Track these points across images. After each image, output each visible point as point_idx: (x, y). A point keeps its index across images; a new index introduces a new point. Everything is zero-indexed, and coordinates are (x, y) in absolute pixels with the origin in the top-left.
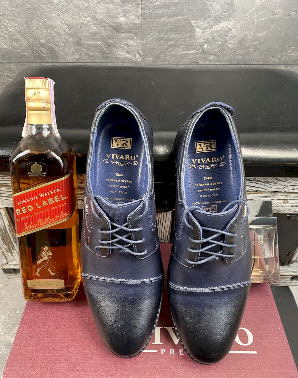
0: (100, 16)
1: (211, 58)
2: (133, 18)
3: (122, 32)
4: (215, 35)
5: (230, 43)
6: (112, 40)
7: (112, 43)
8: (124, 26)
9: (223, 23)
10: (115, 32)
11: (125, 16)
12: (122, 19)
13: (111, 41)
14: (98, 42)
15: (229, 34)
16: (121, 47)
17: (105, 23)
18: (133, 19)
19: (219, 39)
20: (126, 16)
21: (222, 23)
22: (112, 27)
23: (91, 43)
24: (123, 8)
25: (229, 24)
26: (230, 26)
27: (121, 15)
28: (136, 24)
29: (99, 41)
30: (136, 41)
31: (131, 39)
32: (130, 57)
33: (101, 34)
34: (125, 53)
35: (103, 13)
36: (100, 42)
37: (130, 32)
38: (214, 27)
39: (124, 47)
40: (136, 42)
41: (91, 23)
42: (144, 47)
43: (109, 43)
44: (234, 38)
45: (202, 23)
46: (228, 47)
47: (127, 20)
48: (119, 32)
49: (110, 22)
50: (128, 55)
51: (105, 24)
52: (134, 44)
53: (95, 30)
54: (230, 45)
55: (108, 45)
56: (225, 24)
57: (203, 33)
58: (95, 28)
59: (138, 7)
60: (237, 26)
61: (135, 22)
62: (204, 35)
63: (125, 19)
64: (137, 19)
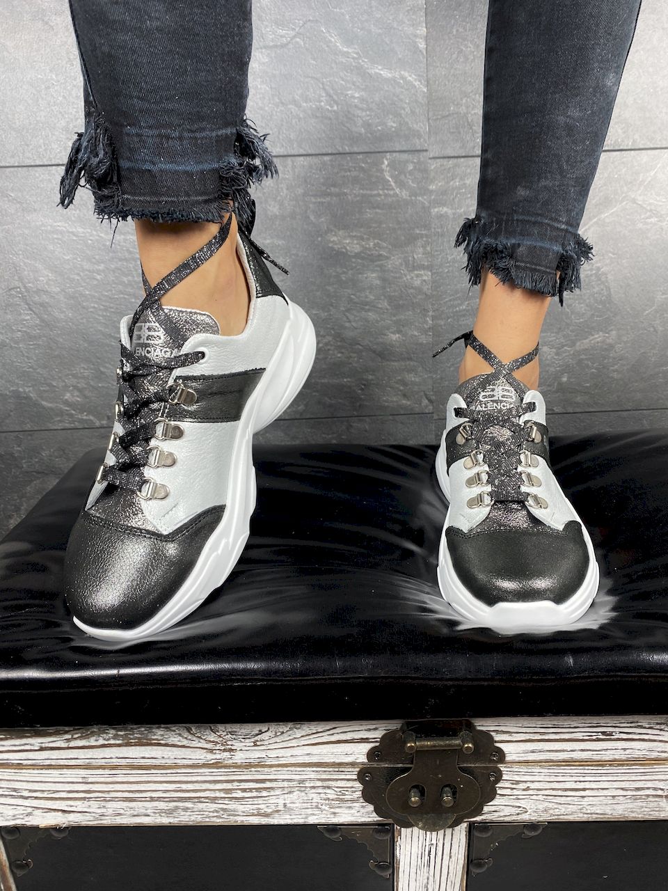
0: (349, 334)
1: (579, 399)
2: (416, 333)
3: (393, 359)
4: (581, 357)
5: (614, 372)
6: (372, 375)
7: (372, 380)
8: (398, 350)
9: (596, 336)
10: (380, 360)
11: (399, 332)
12: (395, 337)
13: (370, 377)
14: (345, 380)
15: (611, 355)
16: (390, 387)
17: (359, 344)
18: (416, 336)
19: (590, 364)
20: (401, 331)
21: (593, 335)
22: (374, 352)
23: (330, 381)
24: (395, 318)
25: (608, 337)
26: (611, 341)
27: (391, 330)
28: (421, 344)
29: (346, 378)
30: (421, 374)
31: (410, 371)
32: (410, 405)
33: (351, 366)
34: (399, 397)
35: (356, 329)
36: (349, 380)
37: (410, 359)
38: (578, 344)
39: (397, 386)
40: (420, 376)
41: (331, 345)
42: (437, 385)
43: (367, 380)
44: (620, 360)
45: (554, 337)
46: (612, 377)
47: (404, 338)
48: (388, 360)
49: (369, 343)
50: (404, 402)
51: (360, 347)
52: (417, 380)
53: (339, 357)
54: (615, 375)
55: (365, 385)
56: (599, 337)
57: (557, 354)
58: (339, 355)
59: (426, 316)
60: (625, 339)
61: (420, 341)
62: (560, 358)
63: (399, 337)
64: (424, 336)
